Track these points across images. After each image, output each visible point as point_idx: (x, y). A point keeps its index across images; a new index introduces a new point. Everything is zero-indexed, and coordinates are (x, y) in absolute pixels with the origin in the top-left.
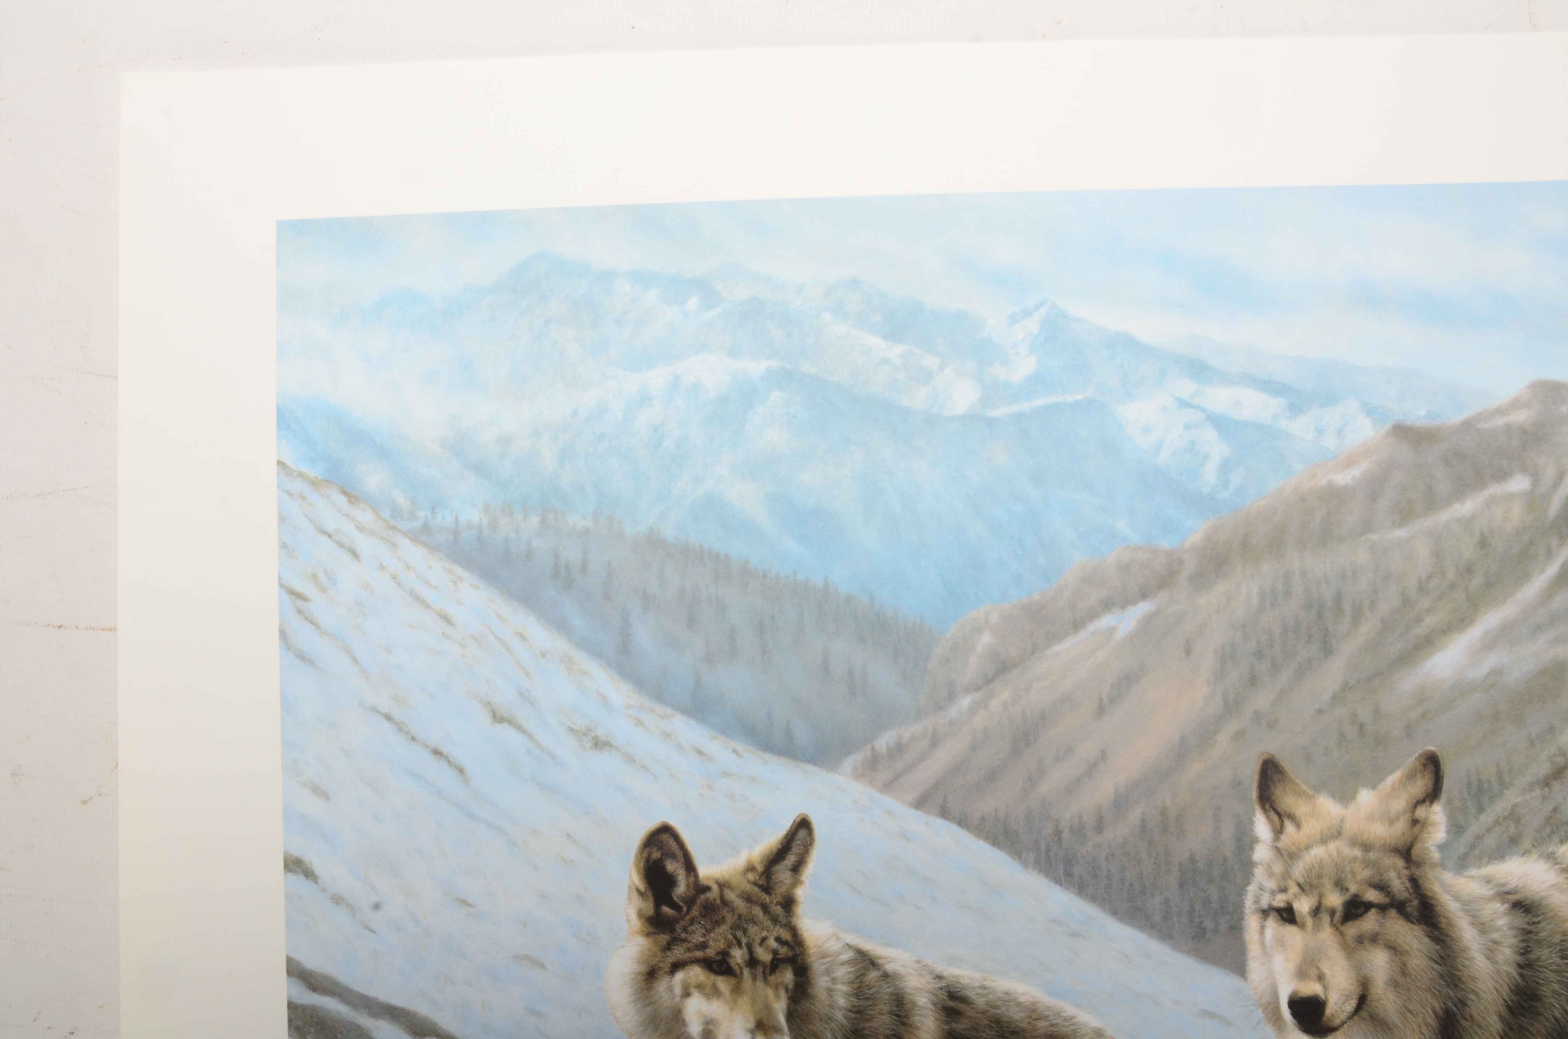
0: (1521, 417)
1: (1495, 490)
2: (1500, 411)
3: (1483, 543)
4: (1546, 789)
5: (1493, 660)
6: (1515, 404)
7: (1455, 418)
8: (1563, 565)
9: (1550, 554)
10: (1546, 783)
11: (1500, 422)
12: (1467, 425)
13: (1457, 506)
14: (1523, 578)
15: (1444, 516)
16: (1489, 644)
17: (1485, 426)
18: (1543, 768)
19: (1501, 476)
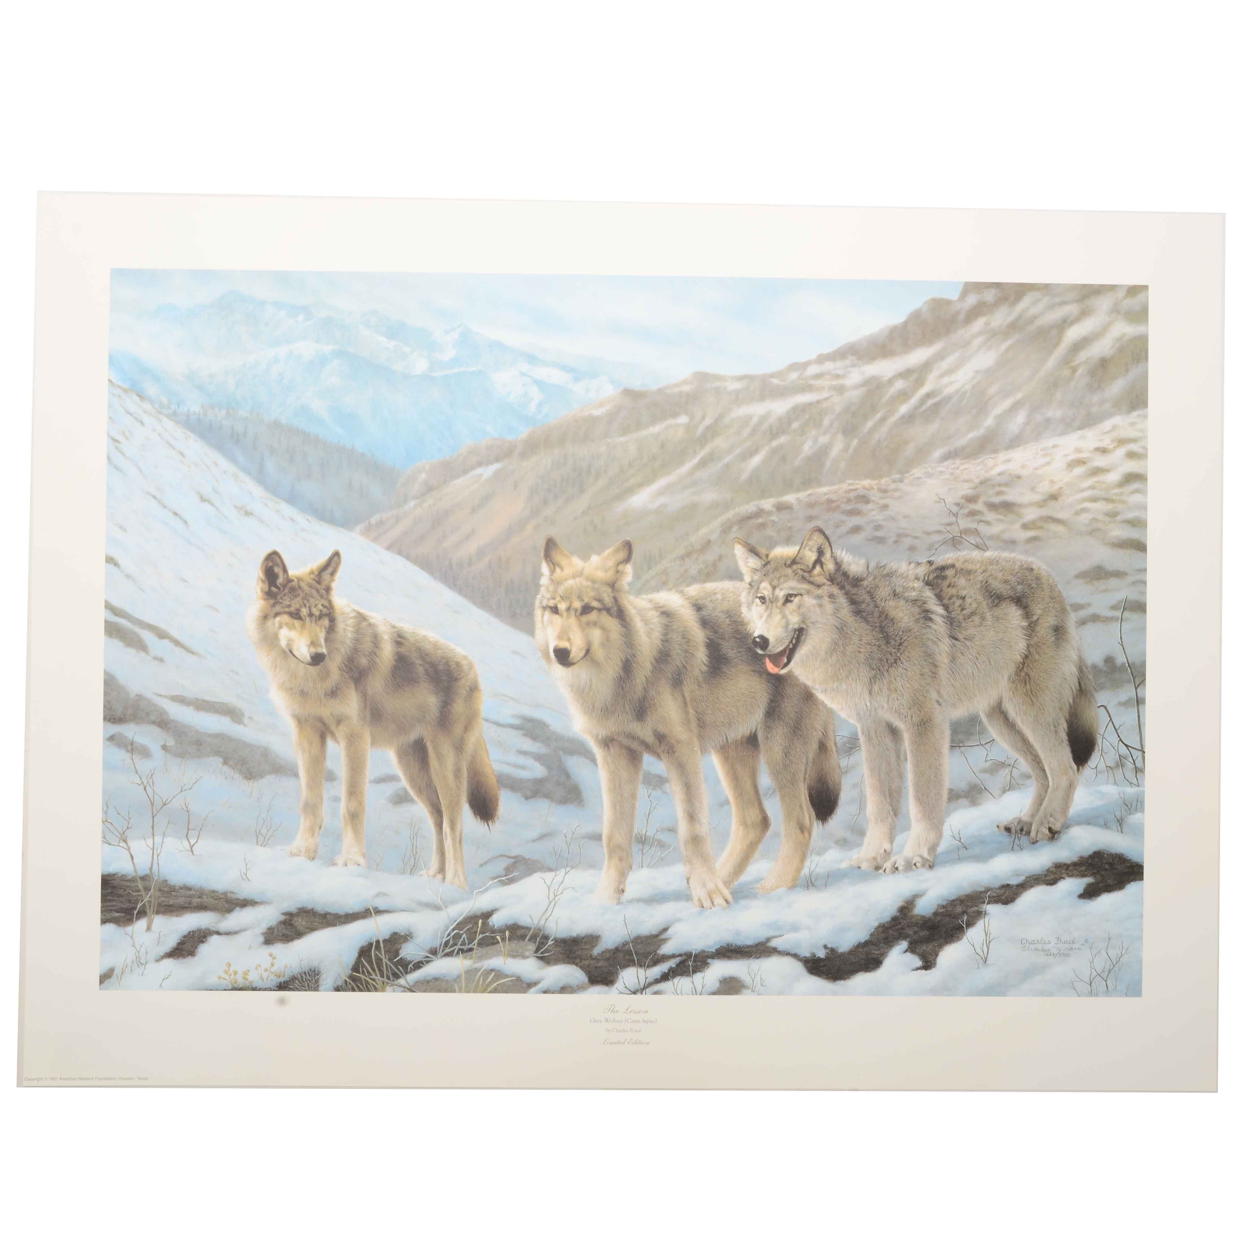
0: (686, 388)
1: (671, 421)
2: (677, 385)
3: (663, 446)
4: (682, 561)
5: (662, 500)
6: (685, 382)
7: (654, 387)
8: (701, 458)
9: (695, 453)
10: (682, 558)
11: (676, 390)
12: (660, 391)
13: (651, 428)
14: (681, 463)
15: (644, 433)
16: (661, 493)
17: (669, 391)
18: (681, 551)
19: (675, 415)
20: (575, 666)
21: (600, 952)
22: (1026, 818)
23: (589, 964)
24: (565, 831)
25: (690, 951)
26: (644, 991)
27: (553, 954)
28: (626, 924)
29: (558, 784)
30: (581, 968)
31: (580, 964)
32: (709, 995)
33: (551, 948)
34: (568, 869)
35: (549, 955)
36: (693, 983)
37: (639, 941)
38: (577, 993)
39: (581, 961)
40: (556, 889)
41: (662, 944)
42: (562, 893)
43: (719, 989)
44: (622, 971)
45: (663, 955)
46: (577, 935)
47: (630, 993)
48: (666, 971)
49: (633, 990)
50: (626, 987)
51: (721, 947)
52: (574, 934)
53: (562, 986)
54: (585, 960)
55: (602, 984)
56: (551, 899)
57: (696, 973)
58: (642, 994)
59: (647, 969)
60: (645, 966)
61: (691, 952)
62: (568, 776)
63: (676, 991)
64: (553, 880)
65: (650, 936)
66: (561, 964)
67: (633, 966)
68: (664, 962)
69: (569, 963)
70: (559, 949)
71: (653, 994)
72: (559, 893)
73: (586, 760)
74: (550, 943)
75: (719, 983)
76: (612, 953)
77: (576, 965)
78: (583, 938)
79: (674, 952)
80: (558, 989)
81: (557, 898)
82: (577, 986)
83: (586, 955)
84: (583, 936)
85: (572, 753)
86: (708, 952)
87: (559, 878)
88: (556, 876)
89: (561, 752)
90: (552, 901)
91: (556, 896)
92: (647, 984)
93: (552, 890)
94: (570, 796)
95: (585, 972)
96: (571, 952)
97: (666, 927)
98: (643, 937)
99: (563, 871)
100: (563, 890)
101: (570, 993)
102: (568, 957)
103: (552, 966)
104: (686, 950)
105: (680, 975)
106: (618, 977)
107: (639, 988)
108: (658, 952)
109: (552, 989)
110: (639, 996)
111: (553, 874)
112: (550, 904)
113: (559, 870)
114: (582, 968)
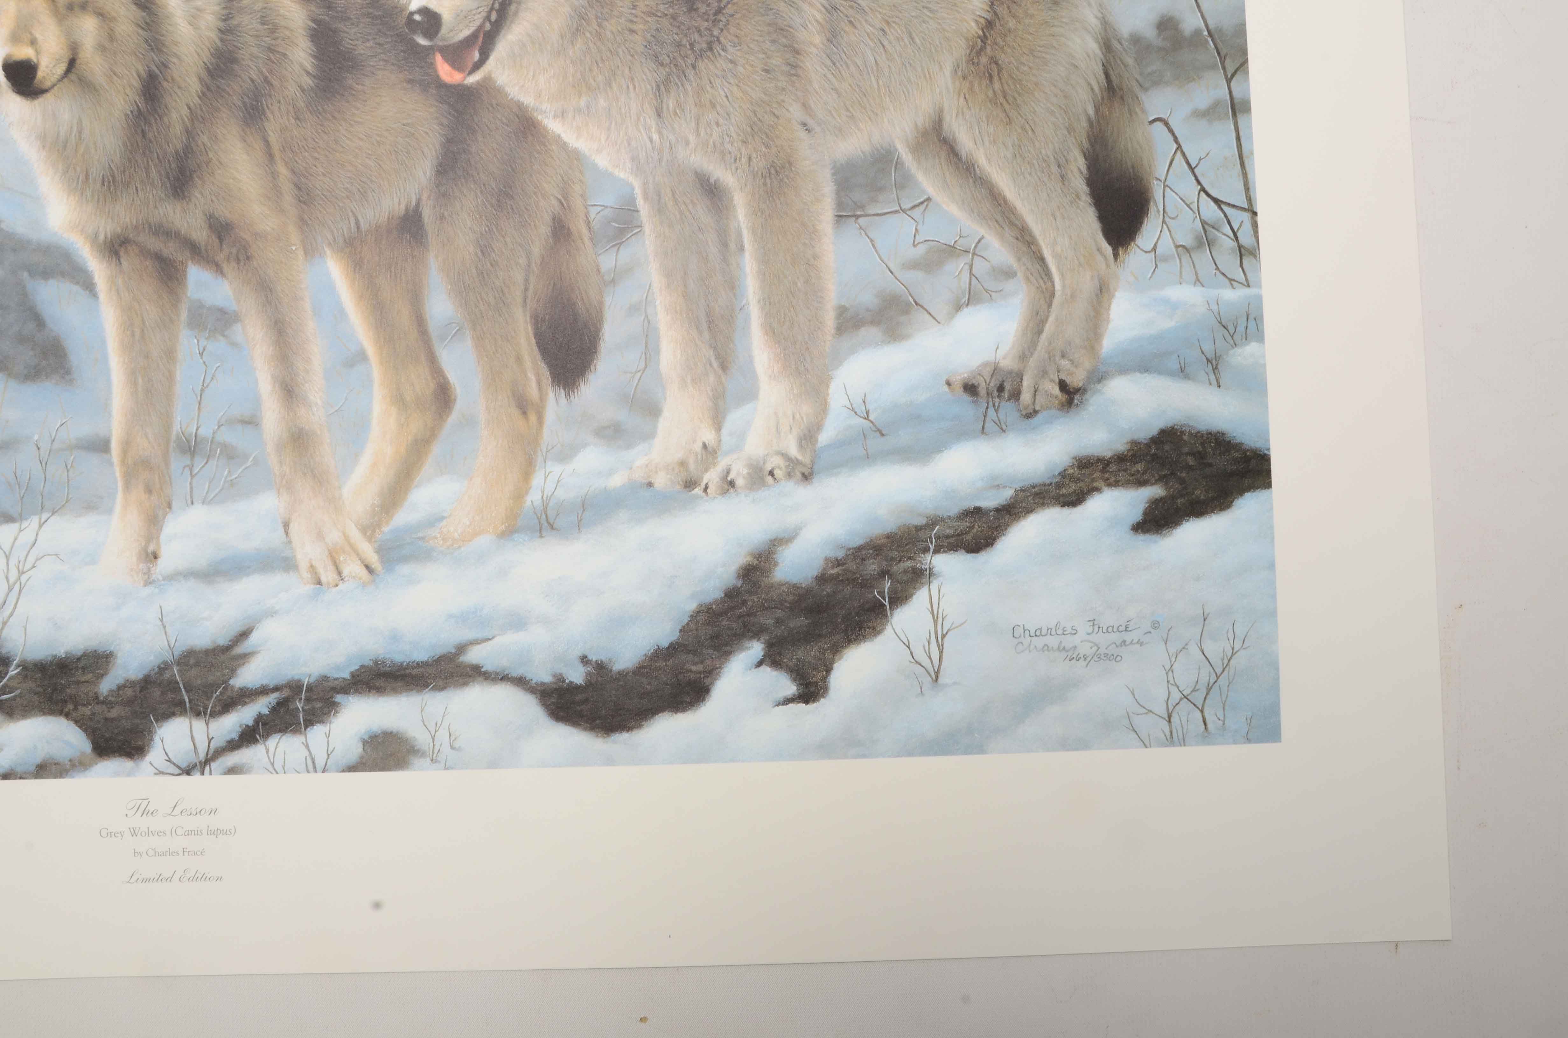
20: (48, 96)
21: (114, 687)
22: (1008, 363)
23: (93, 714)
24: (36, 437)
25: (296, 678)
26: (207, 769)
27: (20, 696)
28: (165, 627)
29: (22, 339)
30: (76, 722)
31: (74, 714)
32: (343, 771)
33: (14, 684)
34: (45, 516)
35: (14, 699)
36: (307, 746)
37: (192, 661)
38: (73, 777)
39: (76, 709)
40: (22, 559)
41: (239, 666)
42: (34, 567)
43: (362, 757)
44: (160, 727)
45: (241, 689)
46: (66, 653)
47: (178, 771)
48: (251, 723)
49: (184, 765)
50: (169, 761)
51: (362, 666)
52: (61, 652)
53: (38, 761)
54: (84, 705)
55: (120, 755)
56: (12, 580)
57: (312, 725)
58: (202, 773)
59: (212, 720)
60: (205, 714)
61: (299, 681)
62: (39, 322)
63: (273, 764)
64: (16, 539)
65: (214, 650)
66: (36, 715)
67: (181, 715)
68: (244, 704)
69: (51, 712)
70: (30, 684)
71: (225, 774)
72: (28, 565)
73: (75, 288)
74: (13, 672)
75: (361, 745)
76: (138, 689)
77: (67, 716)
78: (79, 659)
79: (265, 682)
80: (33, 768)
81: (24, 578)
82: (70, 760)
83: (87, 694)
84: (79, 654)
85: (46, 274)
86: (336, 679)
87: (27, 536)
88: (21, 531)
89: (26, 274)
90: (15, 583)
91: (23, 573)
92: (211, 752)
93: (13, 562)
94: (44, 363)
95: (85, 731)
96: (55, 690)
97: (244, 628)
98: (200, 652)
99: (35, 521)
100: (37, 560)
101: (55, 777)
102: (50, 699)
103: (18, 719)
104: (289, 677)
105: (280, 731)
106: (152, 740)
107: (196, 761)
108: (232, 682)
109: (19, 769)
110: (196, 778)
111: (14, 527)
112: (10, 589)
113: (26, 519)
114: (80, 723)
